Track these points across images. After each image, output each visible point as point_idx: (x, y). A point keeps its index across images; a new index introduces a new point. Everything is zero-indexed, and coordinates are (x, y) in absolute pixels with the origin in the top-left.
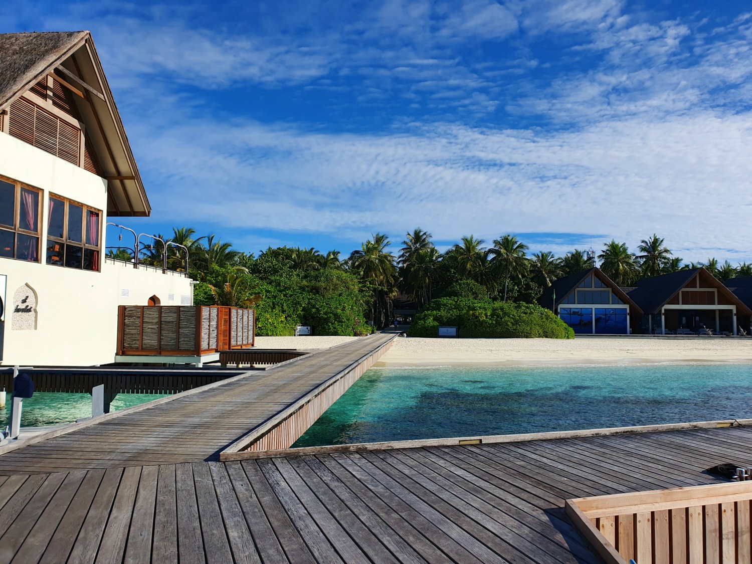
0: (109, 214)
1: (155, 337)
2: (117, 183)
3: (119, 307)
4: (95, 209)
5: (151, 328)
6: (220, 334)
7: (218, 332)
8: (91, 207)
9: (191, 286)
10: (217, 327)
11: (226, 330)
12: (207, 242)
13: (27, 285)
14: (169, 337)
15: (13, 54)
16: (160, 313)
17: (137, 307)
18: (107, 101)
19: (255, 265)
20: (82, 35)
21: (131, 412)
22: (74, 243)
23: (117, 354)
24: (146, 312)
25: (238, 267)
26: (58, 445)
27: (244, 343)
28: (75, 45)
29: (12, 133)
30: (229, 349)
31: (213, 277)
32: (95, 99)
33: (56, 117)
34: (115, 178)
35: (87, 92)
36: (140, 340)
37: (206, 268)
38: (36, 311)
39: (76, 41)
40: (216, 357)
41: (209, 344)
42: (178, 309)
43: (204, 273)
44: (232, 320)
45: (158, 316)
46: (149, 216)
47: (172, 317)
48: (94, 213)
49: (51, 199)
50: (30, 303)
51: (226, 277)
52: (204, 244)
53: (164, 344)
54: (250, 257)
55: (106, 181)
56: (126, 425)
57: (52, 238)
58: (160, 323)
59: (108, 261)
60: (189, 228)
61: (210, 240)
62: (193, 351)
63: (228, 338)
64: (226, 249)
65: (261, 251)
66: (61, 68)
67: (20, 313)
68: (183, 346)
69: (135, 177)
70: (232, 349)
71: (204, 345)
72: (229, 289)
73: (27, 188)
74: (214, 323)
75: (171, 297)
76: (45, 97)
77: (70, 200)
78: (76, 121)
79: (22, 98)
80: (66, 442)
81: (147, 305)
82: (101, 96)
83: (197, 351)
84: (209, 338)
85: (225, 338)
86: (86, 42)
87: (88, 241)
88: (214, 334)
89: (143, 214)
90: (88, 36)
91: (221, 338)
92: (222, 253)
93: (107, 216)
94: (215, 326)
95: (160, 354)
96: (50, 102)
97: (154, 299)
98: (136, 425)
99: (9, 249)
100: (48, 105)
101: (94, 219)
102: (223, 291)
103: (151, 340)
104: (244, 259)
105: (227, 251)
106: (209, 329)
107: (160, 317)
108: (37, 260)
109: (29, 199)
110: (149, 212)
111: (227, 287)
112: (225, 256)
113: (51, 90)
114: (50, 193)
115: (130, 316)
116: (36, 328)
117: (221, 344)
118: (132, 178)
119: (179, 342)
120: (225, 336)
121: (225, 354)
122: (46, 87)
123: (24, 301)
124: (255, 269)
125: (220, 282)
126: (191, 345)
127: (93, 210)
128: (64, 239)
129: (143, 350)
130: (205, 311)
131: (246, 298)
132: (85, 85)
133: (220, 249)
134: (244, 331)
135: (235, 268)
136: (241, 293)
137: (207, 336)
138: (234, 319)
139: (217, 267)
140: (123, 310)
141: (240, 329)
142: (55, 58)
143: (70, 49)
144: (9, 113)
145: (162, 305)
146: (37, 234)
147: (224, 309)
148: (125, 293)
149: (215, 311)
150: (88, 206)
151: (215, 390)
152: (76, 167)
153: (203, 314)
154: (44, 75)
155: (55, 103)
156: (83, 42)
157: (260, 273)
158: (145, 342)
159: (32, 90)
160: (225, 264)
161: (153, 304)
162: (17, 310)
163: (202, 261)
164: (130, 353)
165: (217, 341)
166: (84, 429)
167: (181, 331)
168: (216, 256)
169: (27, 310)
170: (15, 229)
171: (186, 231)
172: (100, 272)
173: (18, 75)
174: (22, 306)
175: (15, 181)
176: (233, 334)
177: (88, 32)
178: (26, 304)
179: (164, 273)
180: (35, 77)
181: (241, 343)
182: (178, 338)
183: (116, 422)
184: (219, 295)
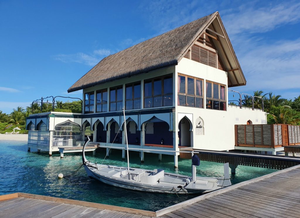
0: (229, 86)
1: (252, 138)
2: (231, 72)
3: (235, 125)
4: (223, 85)
5: (250, 134)
6: (284, 138)
7: (282, 137)
8: (222, 84)
9: (265, 115)
10: (282, 134)
11: (286, 136)
12: (269, 96)
13: (200, 117)
14: (258, 139)
15: (192, 29)
16: (254, 128)
17: (242, 125)
18: (226, 38)
19: (294, 104)
20: (215, 13)
21: (253, 182)
22: (216, 100)
23: (235, 146)
24: (247, 127)
25: (285, 106)
26: (219, 201)
27: (296, 142)
28: (213, 18)
29: (192, 59)
30: (289, 145)
31: (273, 111)
32: (221, 39)
33: (207, 50)
34: (230, 71)
35: (218, 36)
36: (245, 140)
37: (269, 107)
38: (203, 128)
39: (213, 16)
40: (282, 149)
41: (278, 143)
42: (262, 126)
43: (268, 109)
44: (289, 131)
45: (252, 129)
46: (245, 85)
47: (259, 130)
48: (223, 87)
49: (206, 82)
50: (201, 124)
51: (279, 110)
52: (268, 97)
53: (256, 142)
54: (290, 101)
55: (227, 73)
56: (253, 192)
57: (208, 98)
58: (254, 132)
59: (230, 106)
60: (260, 91)
61: (270, 95)
62: (270, 146)
63: (287, 140)
64: (278, 98)
65: (295, 98)
66: (208, 29)
67: (198, 128)
68: (266, 143)
69: (239, 68)
70: (290, 145)
71: (276, 143)
72: (282, 116)
73: (198, 79)
74: (280, 133)
75: (257, 121)
76: (203, 43)
77: (213, 82)
78: (214, 50)
79: (195, 45)
80: (224, 200)
81: (246, 124)
82: (223, 37)
83: (272, 146)
84: (278, 140)
85: (286, 140)
86: (217, 16)
87: (221, 98)
88: (280, 138)
89: (243, 84)
90: (218, 13)
91: (284, 139)
92: (276, 100)
93: (228, 87)
94: (281, 134)
95: (255, 146)
96: (205, 44)
97: (249, 122)
98: (259, 193)
99: (193, 104)
100: (204, 46)
101: (223, 89)
102: (279, 117)
103: (250, 140)
104: (287, 102)
105: (279, 99)
106: (278, 135)
107: (253, 130)
108: (203, 107)
109: (199, 84)
110: (246, 83)
111: (281, 116)
112: (278, 101)
113: (205, 39)
114: (206, 80)
115: (240, 129)
116: (204, 134)
117: (284, 143)
118: (238, 69)
119: (263, 141)
120: (286, 139)
121: (287, 148)
122: (203, 39)
123: (199, 124)
124: (293, 106)
125: (277, 113)
126: (269, 143)
127: (222, 85)
128: (212, 98)
129: (247, 144)
130: (275, 127)
131: (291, 120)
132: (217, 34)
133: (275, 98)
134: (295, 136)
135: (283, 106)
136: (288, 118)
137: (277, 139)
138: (290, 130)
139: (274, 107)
140: (237, 127)
141: (293, 135)
142: (206, 25)
143: (211, 21)
144: (191, 51)
145: (253, 124)
146: (202, 97)
147: (284, 125)
148: (237, 119)
149: (280, 126)
150: (220, 84)
151: (296, 171)
152: (215, 69)
153: (274, 128)
154: (202, 33)
155: (207, 45)
156: (216, 16)
157: (296, 108)
158: (247, 141)
159: (198, 41)
160: (278, 105)
161: (249, 124)
162: (197, 127)
163: (267, 104)
164: (241, 145)
165: (282, 141)
166: (231, 191)
167: (264, 136)
168: (274, 101)
169: (200, 127)
170: (195, 96)
171: (259, 92)
172: (226, 111)
173: (193, 35)
174: (199, 126)
175: (194, 77)
176: (290, 138)
177: (217, 12)
178: (200, 125)
179: (253, 110)
180: (199, 34)
181: (294, 142)
182: (263, 139)
183: (247, 189)
184: (277, 119)
